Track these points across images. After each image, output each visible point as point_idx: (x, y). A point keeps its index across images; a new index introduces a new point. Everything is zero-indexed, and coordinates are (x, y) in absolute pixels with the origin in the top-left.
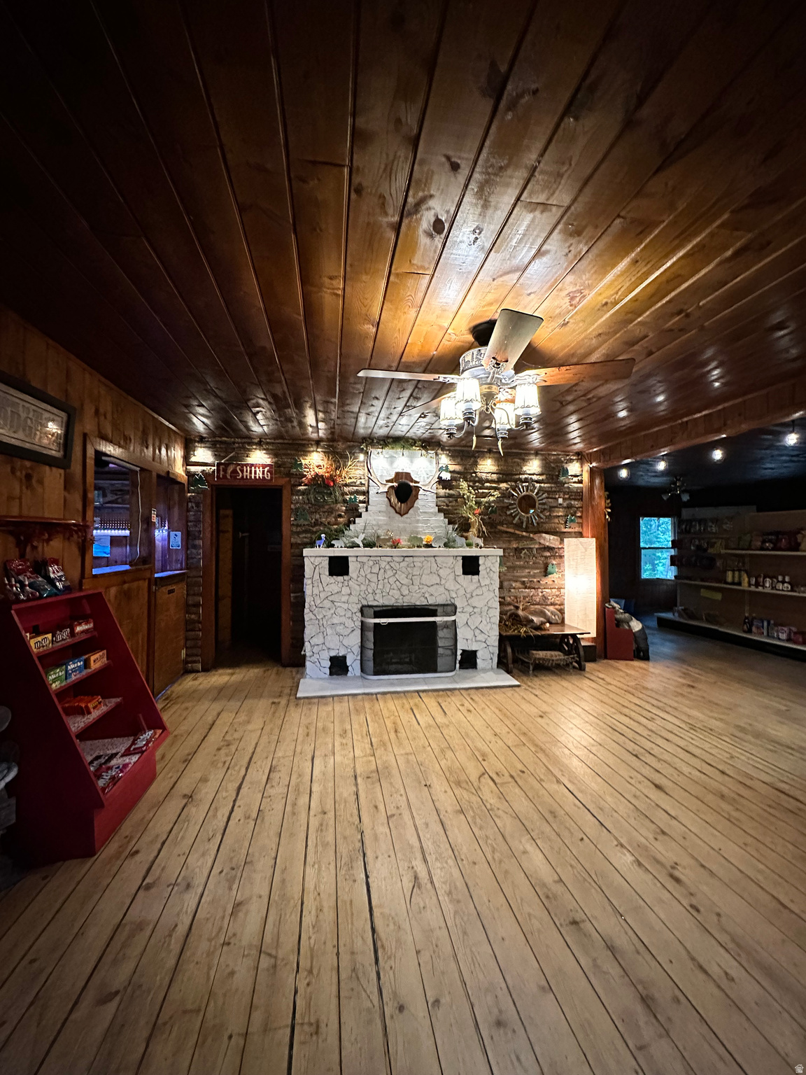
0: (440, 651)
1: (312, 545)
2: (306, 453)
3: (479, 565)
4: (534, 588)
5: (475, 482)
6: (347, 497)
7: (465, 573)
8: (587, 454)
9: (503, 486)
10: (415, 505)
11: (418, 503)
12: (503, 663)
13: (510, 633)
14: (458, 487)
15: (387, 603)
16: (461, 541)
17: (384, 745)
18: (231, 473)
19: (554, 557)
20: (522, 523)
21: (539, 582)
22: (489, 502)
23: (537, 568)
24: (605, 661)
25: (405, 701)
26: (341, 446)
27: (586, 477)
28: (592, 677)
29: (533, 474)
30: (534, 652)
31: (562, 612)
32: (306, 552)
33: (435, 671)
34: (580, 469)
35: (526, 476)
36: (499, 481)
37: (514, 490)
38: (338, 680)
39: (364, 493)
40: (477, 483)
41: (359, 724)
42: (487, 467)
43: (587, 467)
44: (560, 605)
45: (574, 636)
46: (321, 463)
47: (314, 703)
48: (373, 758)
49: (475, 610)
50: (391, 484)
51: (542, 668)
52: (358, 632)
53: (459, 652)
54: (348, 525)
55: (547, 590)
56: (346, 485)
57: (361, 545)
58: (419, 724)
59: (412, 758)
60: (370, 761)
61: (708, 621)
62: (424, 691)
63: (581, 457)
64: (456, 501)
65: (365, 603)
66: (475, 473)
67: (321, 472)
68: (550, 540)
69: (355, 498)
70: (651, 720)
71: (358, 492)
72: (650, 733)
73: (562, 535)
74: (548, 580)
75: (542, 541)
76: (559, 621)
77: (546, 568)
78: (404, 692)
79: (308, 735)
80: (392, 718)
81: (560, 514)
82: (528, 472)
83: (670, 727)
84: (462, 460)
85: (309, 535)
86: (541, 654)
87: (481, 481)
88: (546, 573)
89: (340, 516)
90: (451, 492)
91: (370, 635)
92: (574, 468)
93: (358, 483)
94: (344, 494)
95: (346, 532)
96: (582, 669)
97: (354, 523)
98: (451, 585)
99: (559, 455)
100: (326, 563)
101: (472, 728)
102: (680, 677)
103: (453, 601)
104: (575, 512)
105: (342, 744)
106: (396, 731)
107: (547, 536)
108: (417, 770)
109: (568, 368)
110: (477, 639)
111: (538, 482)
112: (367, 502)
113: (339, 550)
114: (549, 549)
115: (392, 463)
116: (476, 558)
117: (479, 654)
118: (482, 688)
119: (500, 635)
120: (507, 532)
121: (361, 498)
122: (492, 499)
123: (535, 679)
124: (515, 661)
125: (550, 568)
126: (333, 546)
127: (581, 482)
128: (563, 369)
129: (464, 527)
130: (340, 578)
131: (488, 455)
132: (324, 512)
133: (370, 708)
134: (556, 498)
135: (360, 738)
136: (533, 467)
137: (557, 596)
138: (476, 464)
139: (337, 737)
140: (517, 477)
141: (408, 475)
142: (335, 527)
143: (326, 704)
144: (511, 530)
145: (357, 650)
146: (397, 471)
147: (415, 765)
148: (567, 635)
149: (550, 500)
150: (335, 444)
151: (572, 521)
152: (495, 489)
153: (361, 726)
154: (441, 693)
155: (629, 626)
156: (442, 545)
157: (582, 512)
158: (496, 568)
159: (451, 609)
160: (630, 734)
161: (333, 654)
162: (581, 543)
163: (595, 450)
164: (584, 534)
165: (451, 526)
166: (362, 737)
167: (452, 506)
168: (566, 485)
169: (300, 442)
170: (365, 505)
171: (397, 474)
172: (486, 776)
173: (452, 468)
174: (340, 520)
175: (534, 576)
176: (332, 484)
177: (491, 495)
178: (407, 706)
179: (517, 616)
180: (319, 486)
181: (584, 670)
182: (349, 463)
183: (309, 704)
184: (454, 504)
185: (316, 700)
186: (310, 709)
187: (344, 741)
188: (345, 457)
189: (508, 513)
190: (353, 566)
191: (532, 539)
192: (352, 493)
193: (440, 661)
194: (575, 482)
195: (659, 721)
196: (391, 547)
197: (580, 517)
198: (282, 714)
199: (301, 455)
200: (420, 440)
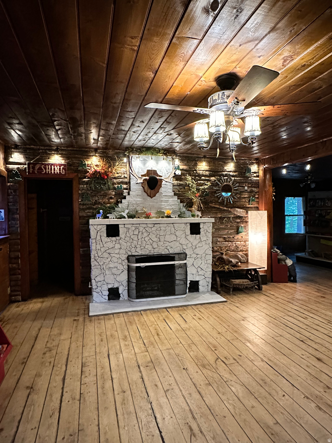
0: (177, 282)
1: (94, 217)
2: (88, 157)
3: (200, 228)
4: (231, 242)
5: (195, 176)
6: (116, 186)
7: (192, 233)
8: (262, 159)
9: (213, 178)
10: (160, 191)
11: (162, 190)
12: (215, 288)
13: (219, 269)
14: (186, 179)
15: (144, 253)
16: (188, 213)
17: (152, 344)
18: (38, 169)
19: (242, 222)
20: (224, 202)
21: (233, 237)
22: (204, 189)
23: (233, 229)
24: (272, 284)
25: (159, 315)
26: (111, 152)
27: (261, 173)
28: (267, 294)
29: (230, 172)
30: (233, 280)
31: (247, 255)
32: (91, 221)
33: (174, 294)
34: (257, 169)
35: (226, 173)
36: (210, 176)
37: (219, 181)
38: (114, 303)
39: (126, 183)
40: (197, 177)
41: (134, 331)
42: (203, 167)
43: (262, 168)
44: (245, 251)
45: (255, 270)
46: (98, 163)
47: (102, 319)
48: (147, 353)
49: (198, 256)
50: (144, 178)
51: (238, 290)
52: (126, 272)
53: (188, 282)
54: (117, 203)
55: (238, 242)
56: (115, 178)
57: (126, 217)
58: (171, 329)
59: (171, 351)
60: (146, 355)
61: (325, 258)
62: (169, 308)
63: (259, 161)
64: (184, 188)
65: (130, 254)
66: (196, 170)
67: (98, 169)
68: (240, 212)
69: (121, 186)
70: (305, 318)
71: (122, 183)
72: (307, 327)
73: (247, 209)
74: (239, 236)
75: (236, 213)
76: (246, 261)
77: (238, 228)
78: (158, 309)
79: (102, 341)
80: (154, 326)
81: (246, 196)
82: (228, 170)
83: (317, 322)
84: (188, 162)
85: (91, 211)
86: (237, 281)
87: (200, 176)
88: (238, 232)
89: (111, 198)
90: (181, 182)
91: (134, 274)
92: (254, 168)
93: (123, 176)
94: (114, 184)
95: (116, 209)
96: (260, 289)
97: (121, 202)
98: (183, 241)
99: (246, 160)
100: (104, 229)
101: (204, 330)
102: (316, 292)
103: (184, 250)
104: (255, 195)
105: (125, 345)
106: (158, 335)
107: (239, 210)
108: (177, 360)
109: (279, 106)
110: (200, 273)
111: (233, 176)
112: (129, 189)
113: (112, 220)
114: (240, 217)
115: (144, 164)
116: (198, 224)
117: (200, 283)
118: (204, 304)
119: (213, 271)
120: (215, 207)
121: (125, 186)
122: (206, 187)
123: (234, 296)
124: (222, 285)
125: (240, 229)
126: (108, 217)
127: (258, 176)
128: (276, 106)
129: (189, 204)
130: (114, 239)
131: (203, 159)
132: (101, 196)
133: (139, 321)
134: (243, 187)
135: (136, 340)
136: (230, 167)
137: (244, 246)
138: (196, 165)
139: (121, 341)
140: (221, 173)
141: (155, 172)
142: (109, 205)
143: (109, 319)
144: (218, 206)
145: (125, 283)
146: (148, 169)
147: (175, 356)
148: (250, 270)
149: (240, 188)
150: (107, 151)
151: (253, 200)
152: (208, 181)
153: (135, 333)
154: (180, 308)
155: (285, 263)
156: (177, 216)
157: (258, 195)
158: (210, 230)
159: (183, 256)
160: (297, 329)
161: (110, 286)
162: (259, 213)
163: (267, 157)
164: (260, 208)
165: (182, 204)
166: (137, 340)
167: (182, 192)
168: (249, 179)
169: (84, 149)
170: (127, 191)
171: (148, 171)
172: (219, 360)
173: (181, 167)
174: (112, 200)
175: (231, 234)
176: (106, 177)
177: (206, 185)
178: (161, 318)
179: (223, 258)
180: (98, 178)
181: (261, 290)
182: (117, 164)
183: (99, 319)
184: (182, 190)
185: (102, 317)
186: (100, 323)
187: (127, 343)
188: (115, 160)
189: (216, 195)
190: (122, 230)
191: (230, 212)
192: (119, 183)
193: (177, 288)
194: (254, 177)
195: (310, 319)
196: (145, 218)
197: (258, 198)
198: (82, 327)
199: (85, 158)
200: (163, 149)
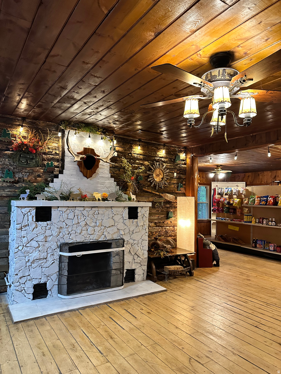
0: (113, 272)
1: (17, 198)
2: (14, 126)
3: (138, 213)
4: (161, 227)
5: (130, 159)
6: (46, 162)
7: (130, 218)
8: (190, 148)
9: (146, 163)
10: (96, 172)
11: (99, 170)
12: (150, 277)
13: (155, 255)
14: (122, 162)
15: (78, 240)
16: (125, 196)
17: (110, 351)
19: (171, 207)
20: (156, 186)
21: (163, 222)
22: (139, 173)
23: (162, 215)
24: (198, 269)
25: (102, 313)
26: (41, 124)
27: (188, 161)
29: (162, 157)
31: (175, 240)
32: (14, 203)
33: (109, 287)
34: (185, 157)
35: (158, 158)
36: (144, 160)
37: (152, 166)
38: (40, 302)
39: (58, 161)
40: (132, 160)
41: (80, 337)
42: (137, 150)
43: (190, 156)
44: (174, 236)
45: (185, 255)
46: (25, 135)
47: (32, 325)
48: (108, 364)
49: (135, 242)
50: (81, 156)
52: (57, 263)
53: (125, 271)
54: (47, 184)
55: (168, 228)
56: (45, 153)
57: (59, 198)
58: (124, 329)
59: (136, 357)
60: (109, 367)
62: (110, 302)
63: (186, 150)
64: (119, 170)
65: (62, 241)
66: (131, 153)
67: (25, 141)
68: (170, 197)
69: (52, 163)
70: (246, 303)
71: (53, 159)
72: (253, 311)
73: (177, 195)
74: (168, 221)
75: (166, 198)
76: (175, 247)
77: (168, 213)
78: (97, 305)
79: (44, 355)
80: (101, 327)
81: (175, 182)
82: (160, 156)
83: (257, 306)
84: (123, 144)
85: (13, 190)
87: (135, 159)
88: (168, 217)
89: (39, 176)
90: (116, 164)
91: (65, 265)
92: (182, 156)
93: (54, 152)
94: (44, 160)
95: (46, 189)
96: (191, 275)
97: (52, 181)
98: (121, 226)
99: (175, 147)
100: (34, 212)
101: (160, 326)
102: (240, 275)
103: (121, 236)
104: (182, 182)
105: (78, 357)
106: (111, 338)
107: (169, 195)
108: (147, 366)
110: (136, 261)
111: (164, 162)
112: (63, 167)
113: (41, 202)
114: (169, 202)
115: (81, 141)
116: (136, 208)
117: (136, 272)
118: (146, 295)
119: (149, 258)
120: (147, 192)
121: (56, 164)
122: (141, 171)
125: (170, 215)
126: (36, 199)
127: (185, 164)
129: (124, 187)
130: (44, 224)
131: (138, 143)
132: (26, 172)
133: (80, 322)
134: (173, 173)
135: (88, 349)
136: (162, 153)
137: (173, 231)
138: (131, 148)
139: (70, 352)
140: (154, 158)
141: (92, 150)
142: (35, 184)
143: (42, 324)
144: (150, 191)
145: (55, 277)
146: (85, 147)
147: (143, 363)
148: (179, 255)
149: (170, 173)
150: (37, 122)
151: (181, 186)
152: (142, 164)
153: (83, 339)
154: (122, 302)
155: (210, 247)
156: (114, 199)
157: (185, 182)
158: (147, 215)
159: (121, 242)
160: (245, 314)
161: (36, 282)
162: (188, 199)
163: (195, 146)
164: (187, 194)
165: (118, 187)
166: (90, 348)
167: (117, 174)
168: (178, 165)
169: (8, 116)
170: (58, 169)
171: (85, 149)
172: (193, 360)
173: (117, 149)
174: (39, 179)
175: (161, 219)
176: (34, 152)
177: (140, 168)
178: (106, 316)
179: (158, 244)
180: (24, 152)
181: (193, 276)
182: (48, 138)
183: (28, 326)
184: (118, 172)
185: (32, 322)
186: (32, 331)
187: (78, 354)
188: (46, 133)
189: (149, 180)
190: (54, 213)
191: (161, 197)
192: (49, 160)
193: (113, 279)
194: (182, 164)
195: (250, 303)
196: (81, 200)
197: (185, 184)
198: (9, 339)
199: (10, 127)
200: (102, 128)
